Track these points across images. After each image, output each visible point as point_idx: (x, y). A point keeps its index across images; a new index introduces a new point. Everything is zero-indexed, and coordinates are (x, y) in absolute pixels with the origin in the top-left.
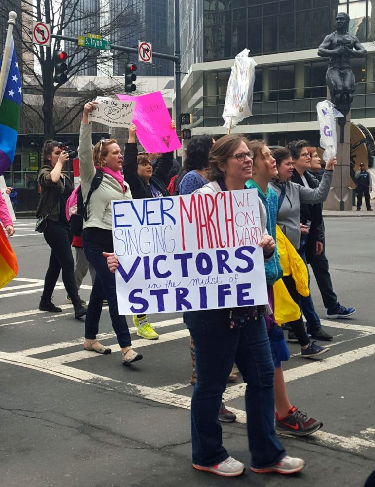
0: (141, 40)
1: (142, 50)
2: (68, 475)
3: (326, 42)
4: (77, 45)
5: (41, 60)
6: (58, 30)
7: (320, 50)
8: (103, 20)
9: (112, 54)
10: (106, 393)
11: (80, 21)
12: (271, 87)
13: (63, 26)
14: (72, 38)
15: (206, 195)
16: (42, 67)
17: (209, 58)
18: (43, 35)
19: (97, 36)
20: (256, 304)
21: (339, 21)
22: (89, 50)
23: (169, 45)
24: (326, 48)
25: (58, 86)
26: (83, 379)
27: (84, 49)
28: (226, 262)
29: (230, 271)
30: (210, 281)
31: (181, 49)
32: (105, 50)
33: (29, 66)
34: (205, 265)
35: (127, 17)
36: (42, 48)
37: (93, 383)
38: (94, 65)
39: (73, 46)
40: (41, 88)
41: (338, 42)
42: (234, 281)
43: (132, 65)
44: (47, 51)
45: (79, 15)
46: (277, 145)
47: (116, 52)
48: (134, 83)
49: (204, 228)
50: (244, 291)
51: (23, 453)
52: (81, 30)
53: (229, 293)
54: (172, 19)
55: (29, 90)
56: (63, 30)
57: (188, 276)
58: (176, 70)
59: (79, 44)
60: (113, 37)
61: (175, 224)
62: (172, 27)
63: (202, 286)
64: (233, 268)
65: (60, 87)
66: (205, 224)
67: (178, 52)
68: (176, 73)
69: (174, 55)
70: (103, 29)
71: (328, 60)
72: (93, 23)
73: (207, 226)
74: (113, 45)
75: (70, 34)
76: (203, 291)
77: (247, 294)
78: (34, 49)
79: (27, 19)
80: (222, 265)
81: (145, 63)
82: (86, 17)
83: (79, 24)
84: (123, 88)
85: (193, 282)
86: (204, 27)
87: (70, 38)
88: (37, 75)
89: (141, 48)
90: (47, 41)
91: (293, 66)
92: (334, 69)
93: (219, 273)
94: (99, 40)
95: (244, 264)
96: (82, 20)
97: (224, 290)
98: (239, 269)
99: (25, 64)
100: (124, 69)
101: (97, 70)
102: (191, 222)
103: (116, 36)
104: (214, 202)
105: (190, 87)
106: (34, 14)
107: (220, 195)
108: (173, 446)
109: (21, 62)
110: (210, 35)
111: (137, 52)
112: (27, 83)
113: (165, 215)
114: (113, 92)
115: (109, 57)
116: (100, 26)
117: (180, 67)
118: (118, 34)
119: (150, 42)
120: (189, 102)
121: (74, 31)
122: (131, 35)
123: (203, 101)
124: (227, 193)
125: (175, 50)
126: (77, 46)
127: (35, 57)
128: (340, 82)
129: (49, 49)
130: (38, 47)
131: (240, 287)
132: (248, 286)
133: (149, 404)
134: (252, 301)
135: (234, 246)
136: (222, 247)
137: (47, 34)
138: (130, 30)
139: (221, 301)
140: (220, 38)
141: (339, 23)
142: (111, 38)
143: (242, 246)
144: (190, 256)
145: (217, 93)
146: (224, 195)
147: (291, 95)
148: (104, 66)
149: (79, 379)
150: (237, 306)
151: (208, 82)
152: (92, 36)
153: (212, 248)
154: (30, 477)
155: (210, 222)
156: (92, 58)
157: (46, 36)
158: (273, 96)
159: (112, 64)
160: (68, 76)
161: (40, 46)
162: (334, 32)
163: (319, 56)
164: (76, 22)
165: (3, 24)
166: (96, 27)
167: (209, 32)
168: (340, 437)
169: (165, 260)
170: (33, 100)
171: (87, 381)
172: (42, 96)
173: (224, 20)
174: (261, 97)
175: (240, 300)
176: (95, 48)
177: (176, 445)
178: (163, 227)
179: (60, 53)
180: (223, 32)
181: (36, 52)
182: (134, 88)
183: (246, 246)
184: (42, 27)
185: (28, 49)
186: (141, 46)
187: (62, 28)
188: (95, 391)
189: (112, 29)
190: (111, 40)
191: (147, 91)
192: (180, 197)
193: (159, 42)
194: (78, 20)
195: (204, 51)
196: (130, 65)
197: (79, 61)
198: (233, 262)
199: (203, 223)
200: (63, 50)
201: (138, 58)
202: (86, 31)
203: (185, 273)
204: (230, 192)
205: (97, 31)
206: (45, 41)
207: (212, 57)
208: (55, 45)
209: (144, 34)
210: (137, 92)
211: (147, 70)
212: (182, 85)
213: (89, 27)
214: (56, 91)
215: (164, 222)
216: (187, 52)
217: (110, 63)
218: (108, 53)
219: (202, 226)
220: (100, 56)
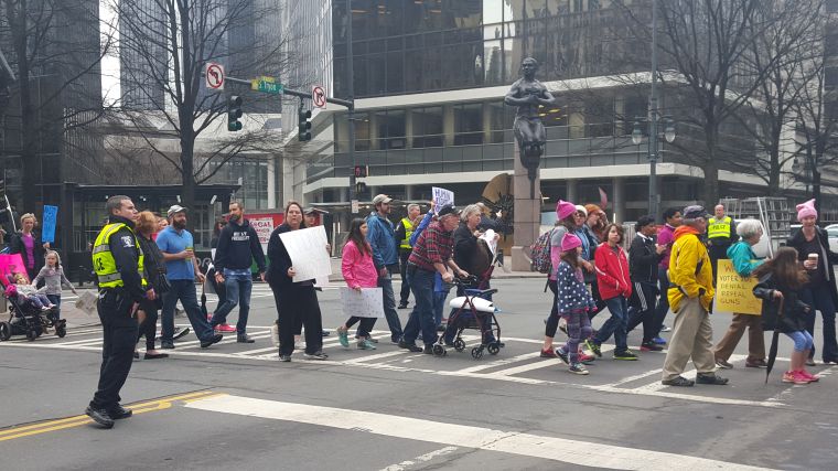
1: (315, 95)
3: (514, 90)
12: (415, 132)
18: (217, 77)
19: (271, 78)
21: (526, 67)
24: (514, 96)
41: (527, 90)
59: (253, 88)
74: (286, 89)
92: (522, 119)
94: (273, 84)
111: (310, 97)
123: (333, 146)
128: (529, 133)
137: (221, 76)
141: (526, 69)
151: (339, 124)
157: (220, 79)
158: (417, 143)
174: (404, 144)
176: (269, 92)
182: (309, 137)
184: (215, 69)
186: (315, 90)
196: (303, 111)
206: (218, 84)
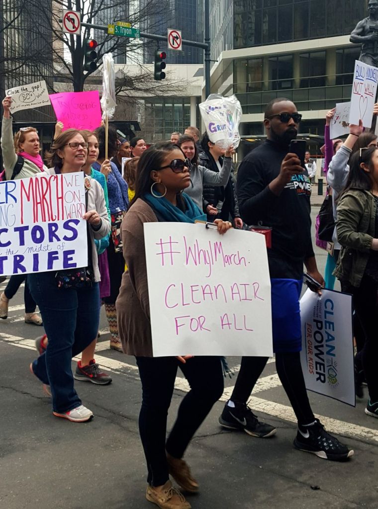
0: (171, 27)
1: (171, 38)
2: (99, 465)
3: (357, 29)
4: (107, 33)
5: (71, 48)
6: (88, 18)
7: (352, 37)
8: (132, 7)
9: (142, 42)
10: (135, 382)
11: (109, 9)
12: (302, 74)
13: (93, 14)
14: (102, 26)
15: (41, 178)
16: (72, 55)
17: (238, 45)
18: (73, 23)
19: (127, 24)
20: (78, 267)
21: (372, 7)
22: (119, 38)
23: (199, 32)
24: (358, 34)
25: (88, 74)
26: (112, 368)
27: (113, 37)
28: (55, 233)
29: (58, 240)
30: (42, 248)
31: (211, 37)
32: (135, 38)
33: (60, 54)
34: (38, 235)
35: (157, 5)
36: (72, 36)
37: (122, 372)
38: (123, 53)
39: (103, 34)
40: (71, 76)
41: (370, 28)
42: (62, 248)
43: (162, 53)
44: (77, 39)
45: (109, 3)
46: (308, 133)
47: (146, 40)
48: (163, 70)
49: (39, 205)
50: (69, 256)
51: (53, 442)
52: (110, 18)
53: (57, 258)
54: (202, 6)
55: (59, 79)
56: (93, 19)
57: (24, 245)
58: (206, 57)
59: (108, 32)
60: (142, 25)
61: (16, 202)
62: (201, 15)
63: (36, 253)
64: (61, 237)
65: (90, 75)
66: (40, 202)
67: (207, 39)
68: (205, 60)
69: (204, 43)
70: (133, 17)
71: (361, 46)
72: (123, 11)
73: (41, 203)
74: (142, 33)
75: (100, 23)
76: (36, 257)
77: (71, 259)
78: (65, 37)
79: (57, 8)
80: (52, 234)
81: (175, 50)
82: (116, 5)
83: (109, 13)
84: (153, 76)
85: (28, 250)
86: (234, 15)
87: (100, 26)
88: (67, 63)
89: (171, 36)
90: (77, 29)
91: (324, 52)
92: (367, 55)
93: (50, 242)
94: (129, 28)
95: (70, 234)
96: (112, 8)
97: (53, 256)
98: (66, 238)
99: (55, 52)
100: (154, 58)
101: (127, 58)
102: (29, 200)
103: (146, 24)
104: (48, 184)
105: (220, 74)
106: (64, 3)
107: (53, 178)
108: (203, 438)
109: (51, 51)
110: (240, 22)
111: (166, 40)
112: (57, 71)
113: (9, 196)
114: (143, 80)
115: (138, 44)
116: (130, 14)
117: (209, 54)
118: (148, 22)
119: (179, 29)
120: (219, 90)
121: (104, 19)
122: (161, 22)
123: (232, 89)
124: (59, 176)
125: (204, 38)
126: (106, 35)
127: (65, 46)
129: (79, 37)
130: (68, 35)
131: (66, 253)
132: (72, 252)
133: (179, 394)
134: (75, 265)
135: (63, 219)
136: (53, 220)
137: (77, 22)
138: (160, 18)
139: (50, 265)
140: (250, 26)
141: (371, 8)
142: (140, 26)
143: (69, 219)
144: (27, 228)
145: (247, 81)
146: (56, 177)
147: (323, 82)
148: (133, 54)
149: (109, 368)
150: (63, 269)
151: (238, 69)
152: (122, 24)
153: (45, 221)
154: (60, 466)
155: (44, 200)
156: (122, 46)
157: (76, 25)
158: (304, 83)
159: (142, 52)
160: (98, 64)
161: (70, 35)
162: (366, 18)
163: (351, 43)
164: (106, 10)
165: (34, 13)
166: (125, 15)
167: (239, 18)
168: (374, 431)
169: (7, 232)
170: (63, 89)
171: (116, 370)
172: (72, 84)
173: (254, 7)
174: (292, 85)
175: (65, 264)
176: (124, 36)
177: (207, 436)
178: (7, 205)
179: (89, 41)
180: (253, 19)
181: (66, 40)
182: (163, 76)
183: (73, 219)
184: (72, 16)
185: (59, 37)
186: (171, 34)
187: (92, 17)
188: (124, 380)
189: (141, 16)
190: (140, 28)
191: (176, 79)
192: (22, 181)
193: (189, 29)
194: (108, 8)
195: (234, 38)
196: (160, 53)
197: (109, 49)
198: (61, 232)
199: (39, 201)
200: (93, 38)
201: (167, 45)
202: (116, 20)
203: (22, 243)
204: (62, 175)
205: (126, 19)
206: (75, 29)
207: (242, 44)
208: (85, 34)
209: (173, 22)
210: (167, 80)
211: (176, 58)
212: (212, 72)
213: (119, 15)
214: (86, 79)
215: (8, 201)
216: (218, 39)
217: (140, 51)
218: (138, 41)
219: (37, 203)
220: (130, 44)
